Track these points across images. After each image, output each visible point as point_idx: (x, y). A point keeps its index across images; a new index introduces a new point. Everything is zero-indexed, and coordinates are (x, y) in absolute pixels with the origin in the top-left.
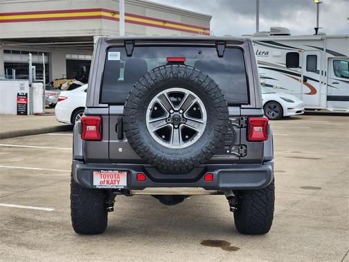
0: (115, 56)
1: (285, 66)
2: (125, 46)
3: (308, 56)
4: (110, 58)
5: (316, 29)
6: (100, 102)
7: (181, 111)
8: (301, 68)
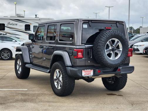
0: (85, 26)
1: (24, 30)
2: (88, 22)
3: (34, 26)
4: (84, 27)
5: (36, 15)
6: (82, 44)
7: (115, 47)
8: (31, 31)
